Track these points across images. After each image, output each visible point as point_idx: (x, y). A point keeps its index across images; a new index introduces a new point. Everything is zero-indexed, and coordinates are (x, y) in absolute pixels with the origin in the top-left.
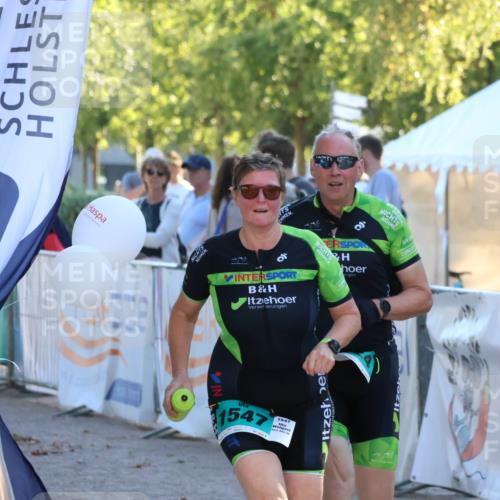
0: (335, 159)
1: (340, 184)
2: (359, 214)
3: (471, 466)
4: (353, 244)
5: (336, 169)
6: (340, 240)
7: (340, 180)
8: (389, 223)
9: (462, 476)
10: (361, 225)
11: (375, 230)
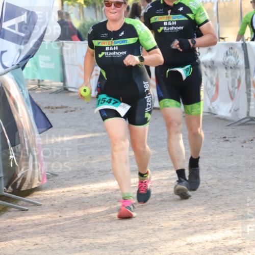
2: (180, 5)
3: (214, 104)
6: (172, 16)
8: (193, 7)
9: (211, 108)
10: (181, 9)
11: (187, 10)
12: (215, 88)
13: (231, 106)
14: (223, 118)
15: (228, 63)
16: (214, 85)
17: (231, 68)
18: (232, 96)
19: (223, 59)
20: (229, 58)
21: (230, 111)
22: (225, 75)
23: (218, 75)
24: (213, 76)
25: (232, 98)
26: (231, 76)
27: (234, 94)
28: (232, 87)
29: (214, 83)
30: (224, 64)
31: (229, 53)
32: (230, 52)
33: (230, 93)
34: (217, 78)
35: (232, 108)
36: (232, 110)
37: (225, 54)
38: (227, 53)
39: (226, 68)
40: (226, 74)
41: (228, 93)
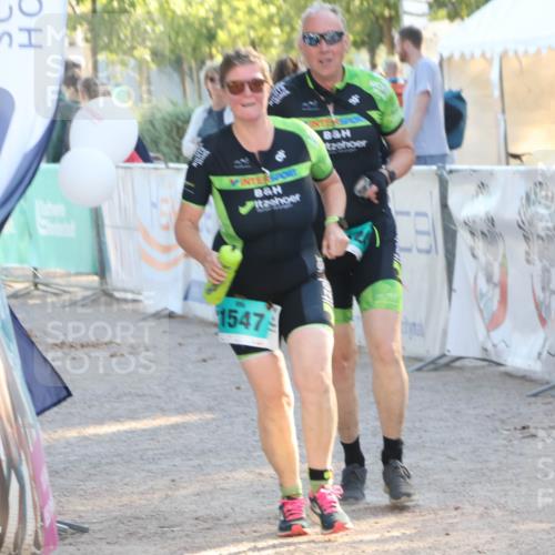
0: (322, 36)
1: (330, 60)
2: (352, 89)
3: (497, 335)
4: (351, 120)
5: (324, 46)
6: (338, 117)
7: (330, 56)
8: (380, 94)
9: (489, 347)
10: (354, 100)
11: (368, 102)
12: (497, 291)
13: (541, 341)
14: (521, 374)
15: (531, 224)
16: (495, 285)
17: (539, 237)
18: (544, 315)
19: (520, 214)
20: (533, 209)
21: (540, 354)
22: (522, 256)
23: (504, 256)
24: (491, 258)
25: (543, 321)
26: (541, 261)
27: (548, 307)
28: (543, 289)
29: (496, 278)
30: (520, 227)
31: (533, 197)
32: (536, 194)
33: (538, 306)
34: (504, 267)
35: (544, 346)
36: (545, 354)
37: (524, 201)
38: (528, 197)
39: (526, 238)
40: (527, 253)
41: (532, 306)
